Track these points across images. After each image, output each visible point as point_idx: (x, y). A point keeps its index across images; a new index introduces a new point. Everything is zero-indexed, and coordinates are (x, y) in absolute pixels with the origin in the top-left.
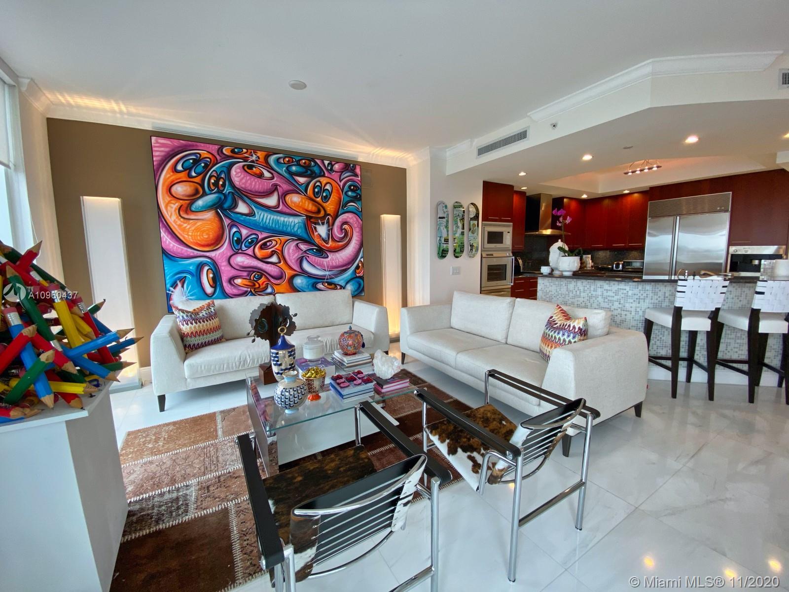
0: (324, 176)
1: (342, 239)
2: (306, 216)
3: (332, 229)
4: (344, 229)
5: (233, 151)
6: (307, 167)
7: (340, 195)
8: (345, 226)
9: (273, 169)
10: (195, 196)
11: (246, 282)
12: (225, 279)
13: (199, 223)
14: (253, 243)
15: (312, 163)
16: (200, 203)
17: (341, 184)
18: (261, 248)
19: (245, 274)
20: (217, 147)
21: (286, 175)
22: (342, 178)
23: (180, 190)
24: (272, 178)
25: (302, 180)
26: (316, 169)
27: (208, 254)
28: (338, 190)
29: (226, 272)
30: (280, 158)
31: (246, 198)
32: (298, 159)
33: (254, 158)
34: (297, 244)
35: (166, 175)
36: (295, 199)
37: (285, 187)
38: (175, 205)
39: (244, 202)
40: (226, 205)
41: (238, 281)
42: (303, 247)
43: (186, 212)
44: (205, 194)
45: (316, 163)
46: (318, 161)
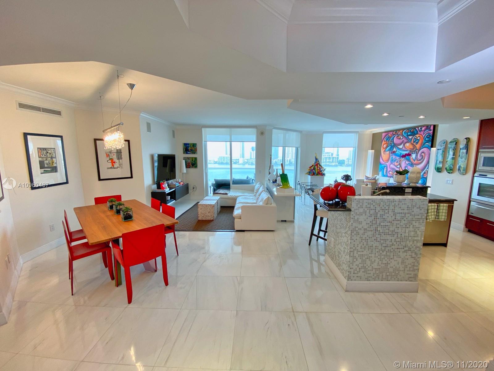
0: (418, 134)
1: (420, 160)
2: (410, 151)
3: (417, 155)
4: (422, 155)
5: (395, 133)
6: (413, 132)
7: (422, 140)
8: (423, 154)
9: (403, 136)
10: (387, 147)
11: (392, 173)
12: (388, 171)
13: (386, 155)
14: (395, 161)
15: (415, 130)
16: (387, 149)
17: (424, 136)
18: (397, 162)
19: (392, 170)
20: (392, 132)
21: (406, 136)
22: (425, 133)
23: (385, 146)
24: (403, 139)
25: (410, 137)
26: (416, 132)
27: (386, 163)
28: (422, 139)
29: (389, 169)
30: (405, 131)
31: (396, 147)
32: (410, 130)
33: (399, 133)
34: (405, 162)
35: (383, 143)
36: (407, 145)
37: (406, 141)
38: (383, 150)
39: (395, 148)
40: (392, 149)
41: (390, 172)
42: (407, 162)
43: (385, 152)
44: (388, 147)
45: (416, 129)
46: (417, 128)
